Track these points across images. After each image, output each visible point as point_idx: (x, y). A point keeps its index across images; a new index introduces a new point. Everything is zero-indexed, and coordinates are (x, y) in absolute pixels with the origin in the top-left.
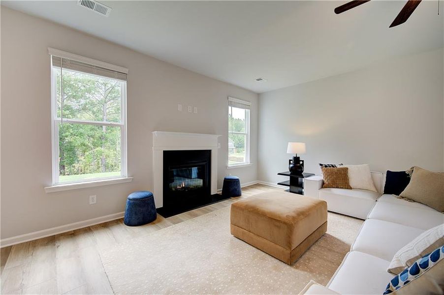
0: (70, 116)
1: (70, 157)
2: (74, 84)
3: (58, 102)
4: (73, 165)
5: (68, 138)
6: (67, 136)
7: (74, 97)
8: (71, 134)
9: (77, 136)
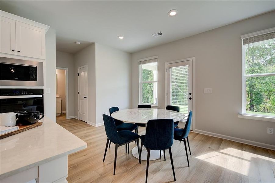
0: (259, 70)
1: (258, 99)
2: (262, 47)
3: (250, 63)
4: (260, 105)
5: (256, 86)
6: (255, 85)
7: (261, 56)
8: (259, 83)
9: (264, 84)
